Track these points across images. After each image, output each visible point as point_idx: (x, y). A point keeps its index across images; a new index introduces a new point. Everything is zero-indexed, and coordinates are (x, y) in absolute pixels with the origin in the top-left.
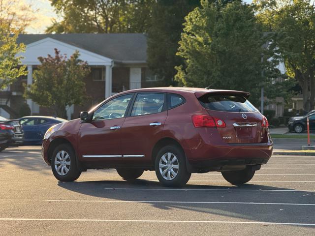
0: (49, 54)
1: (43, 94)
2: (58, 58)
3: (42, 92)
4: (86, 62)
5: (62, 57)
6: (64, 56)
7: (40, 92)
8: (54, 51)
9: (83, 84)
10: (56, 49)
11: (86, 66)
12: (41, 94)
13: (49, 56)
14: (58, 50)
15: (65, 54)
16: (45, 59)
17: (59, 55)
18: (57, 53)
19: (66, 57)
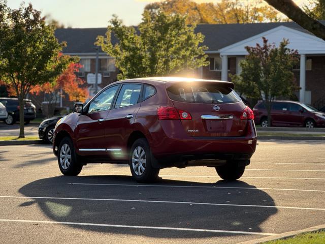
0: (258, 43)
1: (249, 84)
2: (265, 47)
3: (249, 82)
4: (296, 51)
5: (270, 46)
6: (273, 45)
7: (246, 83)
8: (263, 40)
9: (291, 74)
10: (264, 38)
11: (295, 55)
12: (247, 85)
13: (258, 45)
14: (266, 39)
15: (273, 43)
16: (252, 48)
17: (268, 44)
18: (265, 41)
19: (274, 46)
